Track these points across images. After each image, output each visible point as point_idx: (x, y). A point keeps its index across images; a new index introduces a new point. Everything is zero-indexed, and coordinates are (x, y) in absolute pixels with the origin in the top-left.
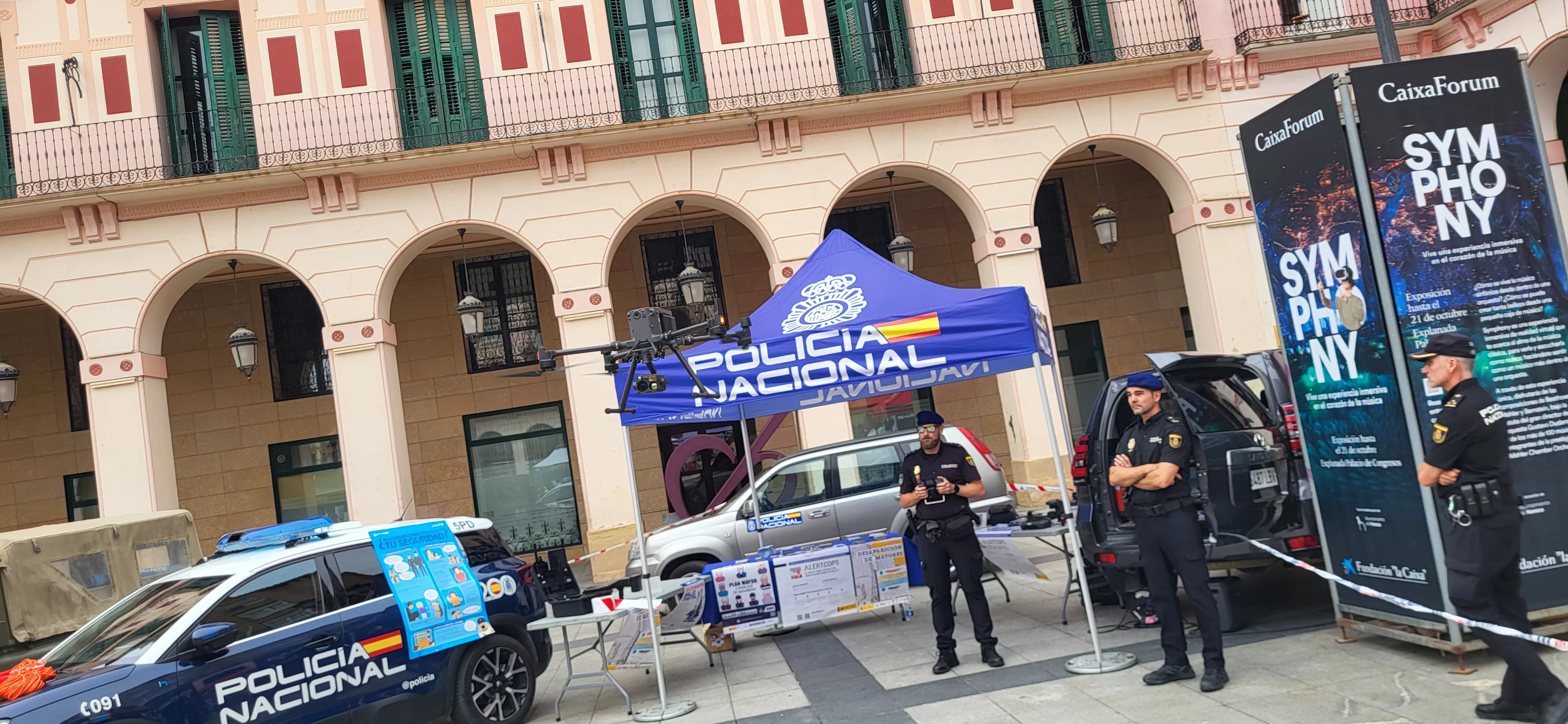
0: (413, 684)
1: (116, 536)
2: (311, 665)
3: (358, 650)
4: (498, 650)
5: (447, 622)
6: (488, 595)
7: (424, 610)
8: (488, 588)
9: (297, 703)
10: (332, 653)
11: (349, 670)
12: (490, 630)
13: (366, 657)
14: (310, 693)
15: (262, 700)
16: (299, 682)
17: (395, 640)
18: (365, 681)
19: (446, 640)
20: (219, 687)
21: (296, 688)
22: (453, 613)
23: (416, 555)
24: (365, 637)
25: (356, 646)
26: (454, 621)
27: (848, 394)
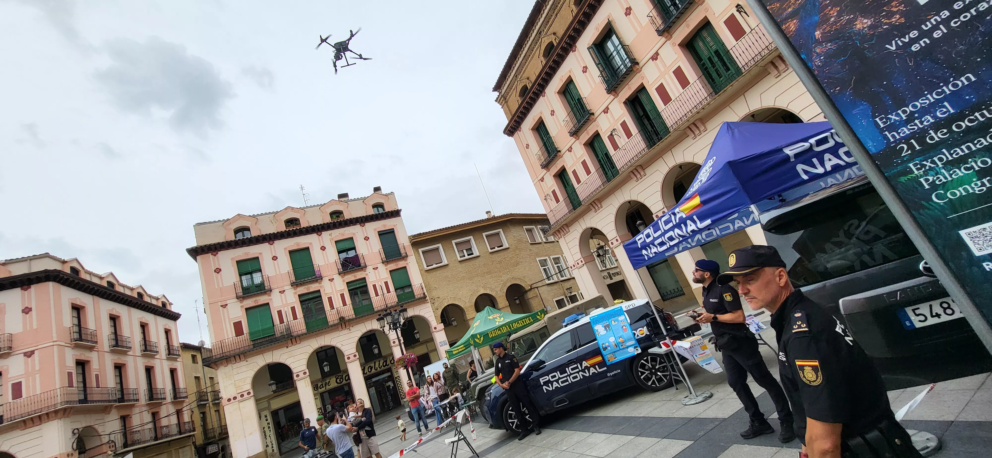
0: (611, 374)
1: (578, 308)
2: (569, 370)
3: (585, 364)
4: (649, 357)
5: (620, 349)
6: (638, 336)
7: (609, 346)
8: (637, 333)
9: (568, 383)
10: (576, 365)
11: (583, 371)
12: (640, 351)
13: (589, 366)
14: (571, 380)
15: (555, 383)
16: (566, 376)
17: (599, 359)
18: (591, 374)
19: (621, 357)
20: (541, 379)
21: (566, 378)
22: (622, 346)
23: (607, 323)
24: (586, 360)
25: (584, 362)
26: (623, 349)
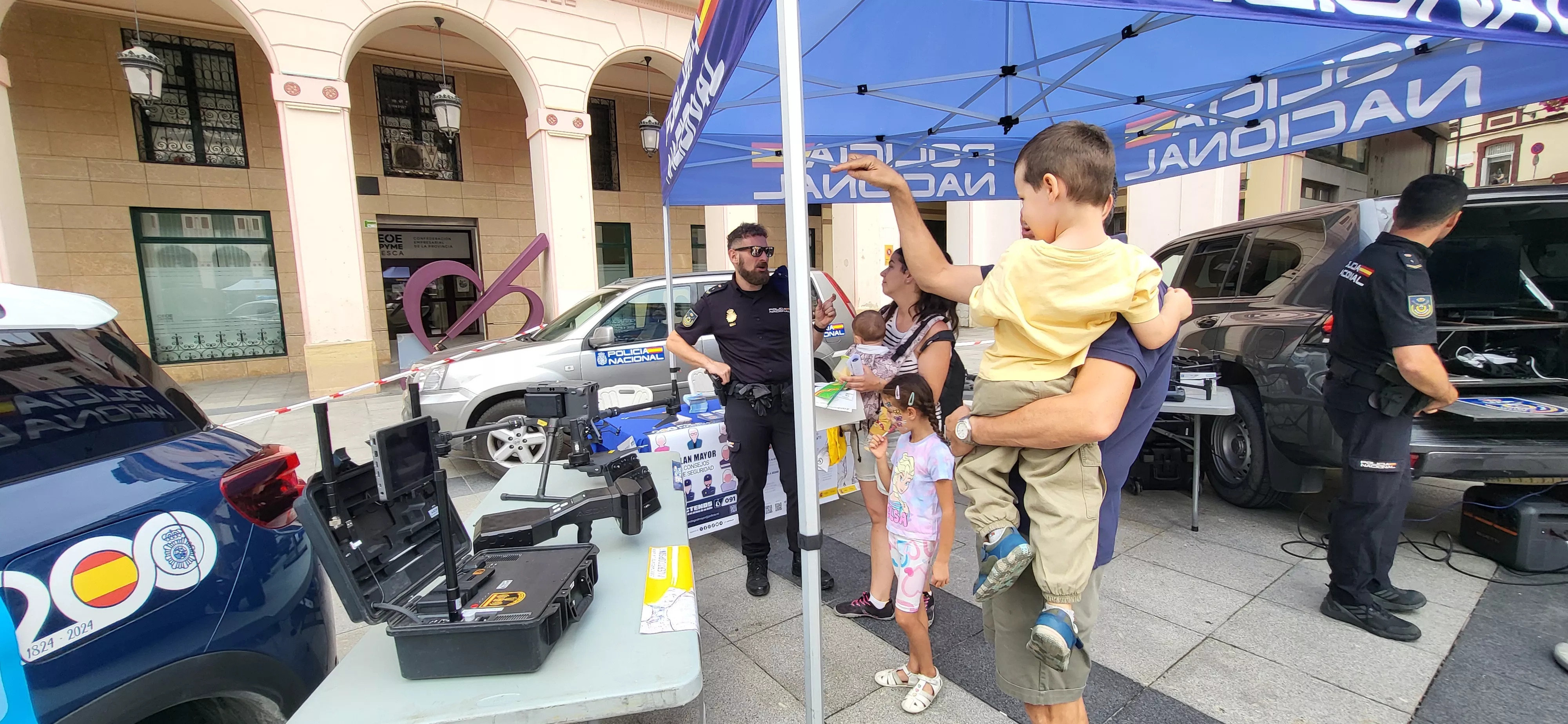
27: (822, 193)
